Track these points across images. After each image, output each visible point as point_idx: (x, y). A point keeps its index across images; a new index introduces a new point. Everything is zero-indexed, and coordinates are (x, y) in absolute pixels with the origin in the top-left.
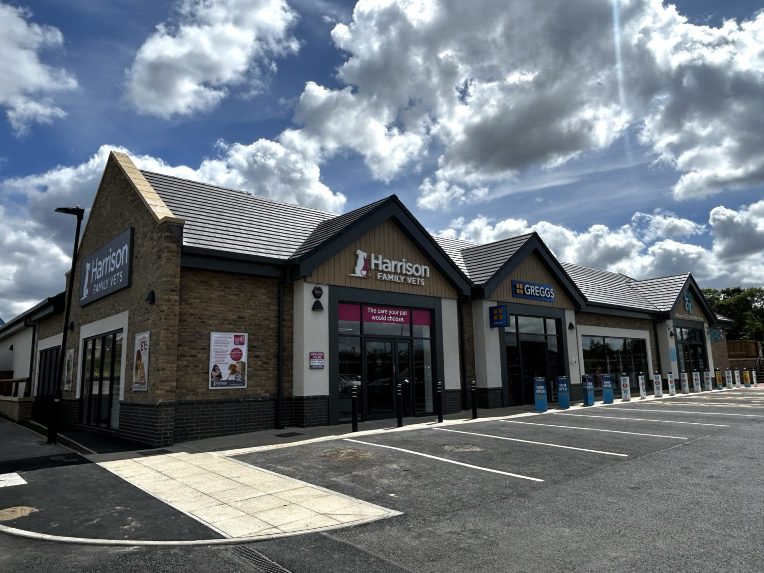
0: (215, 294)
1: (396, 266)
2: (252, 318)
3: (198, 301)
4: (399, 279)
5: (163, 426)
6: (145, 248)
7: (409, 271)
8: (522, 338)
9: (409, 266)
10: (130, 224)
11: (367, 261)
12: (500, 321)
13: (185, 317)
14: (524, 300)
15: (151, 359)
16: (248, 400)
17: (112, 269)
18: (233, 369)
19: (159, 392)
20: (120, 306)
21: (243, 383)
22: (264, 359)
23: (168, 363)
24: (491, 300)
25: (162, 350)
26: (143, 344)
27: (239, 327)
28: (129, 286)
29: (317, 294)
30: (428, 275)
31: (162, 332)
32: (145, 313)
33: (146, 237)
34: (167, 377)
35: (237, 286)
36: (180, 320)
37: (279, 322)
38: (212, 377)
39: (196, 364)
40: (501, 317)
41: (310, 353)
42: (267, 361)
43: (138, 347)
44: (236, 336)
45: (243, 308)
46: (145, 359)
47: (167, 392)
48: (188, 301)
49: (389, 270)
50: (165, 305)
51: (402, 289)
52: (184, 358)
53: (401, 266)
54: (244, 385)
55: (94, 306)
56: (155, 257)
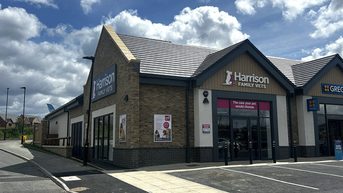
0: (156, 96)
1: (249, 78)
2: (173, 107)
3: (148, 99)
4: (251, 85)
5: (134, 159)
6: (123, 74)
7: (256, 81)
8: (328, 117)
9: (256, 78)
10: (115, 62)
11: (232, 76)
12: (313, 107)
13: (142, 107)
14: (330, 95)
15: (127, 127)
16: (172, 148)
17: (107, 84)
18: (165, 132)
19: (131, 143)
20: (111, 102)
21: (169, 139)
22: (180, 128)
23: (135, 129)
24: (308, 96)
25: (132, 123)
26: (123, 120)
27: (167, 112)
28: (116, 92)
29: (205, 94)
30: (268, 83)
31: (132, 114)
32: (124, 106)
33: (123, 69)
34: (134, 136)
35: (166, 91)
36: (140, 109)
37: (187, 109)
38: (155, 136)
39: (147, 130)
40: (314, 105)
41: (203, 125)
42: (182, 129)
43: (121, 122)
44: (166, 116)
45: (169, 103)
46: (124, 127)
47: (135, 143)
48: (143, 99)
49: (245, 80)
50: (133, 102)
51: (253, 91)
52: (142, 127)
53: (252, 78)
54: (170, 141)
55: (98, 102)
56: (127, 79)
